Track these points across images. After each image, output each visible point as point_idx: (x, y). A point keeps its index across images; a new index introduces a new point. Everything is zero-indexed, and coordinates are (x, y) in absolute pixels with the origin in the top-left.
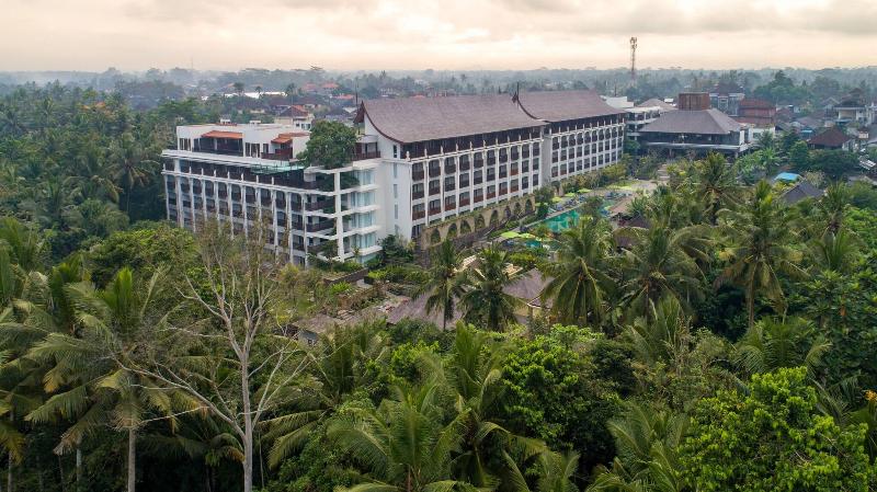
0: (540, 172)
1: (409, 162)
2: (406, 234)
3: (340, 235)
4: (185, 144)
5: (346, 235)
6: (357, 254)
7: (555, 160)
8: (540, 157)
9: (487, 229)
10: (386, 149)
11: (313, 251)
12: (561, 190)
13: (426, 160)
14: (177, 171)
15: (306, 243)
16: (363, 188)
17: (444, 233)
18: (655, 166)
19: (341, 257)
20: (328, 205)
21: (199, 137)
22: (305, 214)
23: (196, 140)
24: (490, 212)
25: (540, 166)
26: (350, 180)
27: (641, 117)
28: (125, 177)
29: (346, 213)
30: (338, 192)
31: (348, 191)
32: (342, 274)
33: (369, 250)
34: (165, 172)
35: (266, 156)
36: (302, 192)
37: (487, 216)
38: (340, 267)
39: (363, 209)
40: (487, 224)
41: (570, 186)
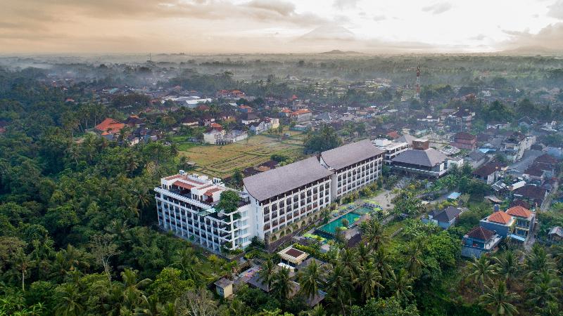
0: (329, 196)
1: (262, 208)
2: (262, 237)
3: (233, 239)
4: (165, 187)
5: (236, 238)
6: (240, 246)
7: (339, 186)
8: (330, 189)
9: (299, 230)
10: (253, 200)
11: (222, 244)
12: (341, 202)
13: (270, 205)
14: (162, 199)
15: (220, 241)
16: (243, 219)
17: (278, 236)
18: (395, 182)
19: (234, 248)
20: (228, 228)
21: (171, 185)
22: (219, 230)
23: (170, 186)
24: (301, 222)
25: (330, 193)
26: (237, 216)
27: (393, 151)
28: (140, 203)
29: (236, 229)
30: (232, 222)
31: (236, 221)
32: (234, 256)
33: (246, 244)
34: (156, 197)
35: (201, 201)
36: (218, 221)
37: (299, 224)
38: (233, 252)
39: (243, 228)
40: (299, 227)
41: (346, 199)
